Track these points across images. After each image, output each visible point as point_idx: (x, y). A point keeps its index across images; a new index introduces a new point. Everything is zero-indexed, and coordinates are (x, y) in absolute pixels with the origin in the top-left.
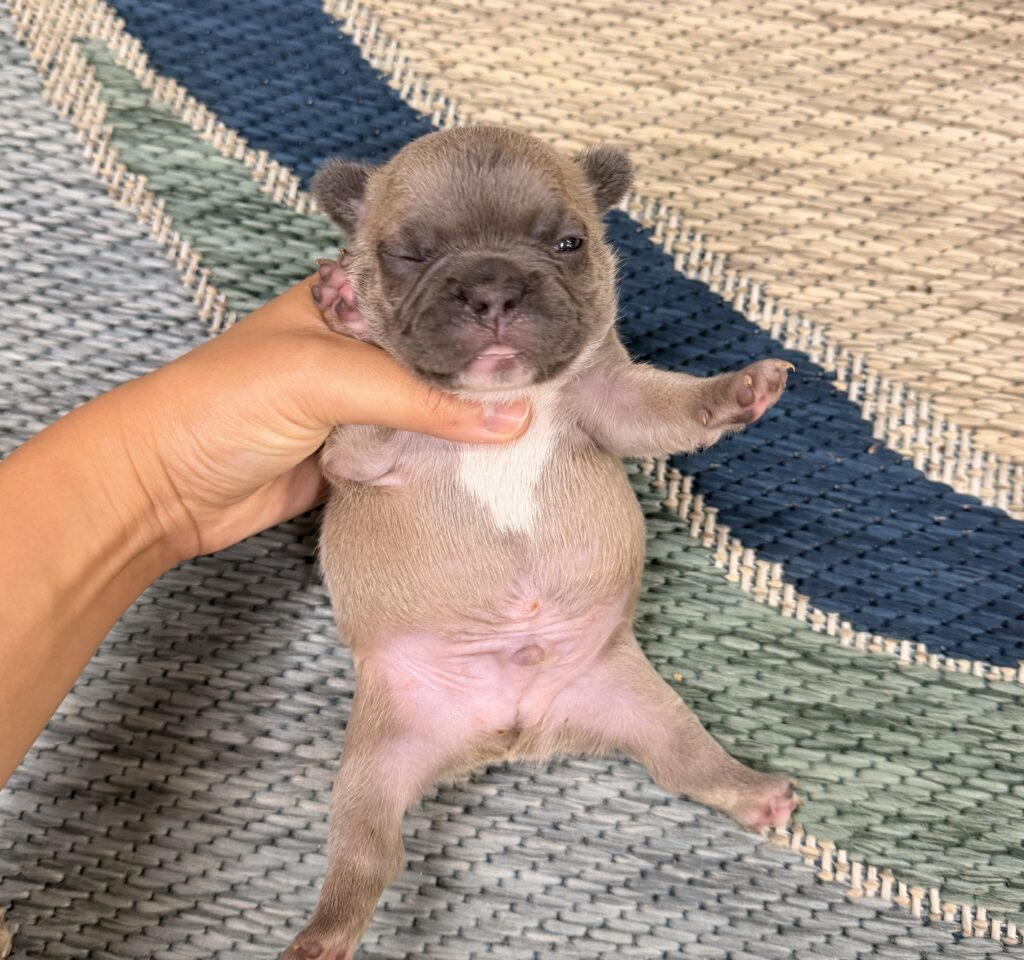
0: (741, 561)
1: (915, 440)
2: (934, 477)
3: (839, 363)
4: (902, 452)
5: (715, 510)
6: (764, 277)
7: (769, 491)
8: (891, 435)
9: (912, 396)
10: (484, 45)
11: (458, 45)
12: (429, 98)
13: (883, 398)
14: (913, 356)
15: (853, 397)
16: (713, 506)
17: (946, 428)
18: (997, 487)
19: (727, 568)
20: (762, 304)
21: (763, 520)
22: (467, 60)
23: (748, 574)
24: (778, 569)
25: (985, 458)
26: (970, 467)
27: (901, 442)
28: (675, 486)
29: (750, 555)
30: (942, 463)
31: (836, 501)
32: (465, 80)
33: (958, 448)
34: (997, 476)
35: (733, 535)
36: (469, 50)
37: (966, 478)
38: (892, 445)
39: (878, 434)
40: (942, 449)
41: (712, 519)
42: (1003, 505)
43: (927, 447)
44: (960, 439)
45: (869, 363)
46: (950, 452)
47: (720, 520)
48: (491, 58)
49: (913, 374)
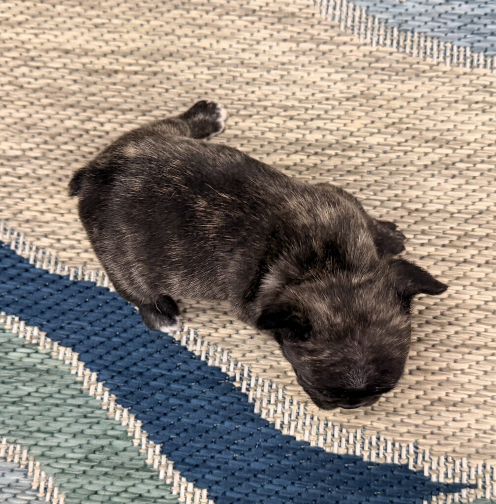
0: (186, 489)
1: (276, 411)
2: (285, 432)
3: (237, 371)
4: (269, 419)
5: (172, 462)
6: (196, 326)
7: (201, 449)
8: (263, 410)
9: (274, 386)
10: (37, 198)
11: (23, 199)
12: (8, 233)
13: (259, 389)
14: (274, 364)
15: (244, 390)
16: (171, 460)
17: (292, 403)
18: (318, 434)
19: (179, 494)
20: (195, 341)
21: (197, 466)
22: (28, 209)
23: (189, 497)
24: (205, 492)
25: (312, 418)
26: (304, 424)
27: (268, 414)
28: (151, 451)
29: (191, 485)
30: (289, 423)
31: (235, 451)
32: (27, 221)
33: (298, 413)
34: (318, 429)
35: (182, 475)
36: (29, 202)
37: (302, 432)
38: (263, 416)
39: (256, 411)
40: (290, 415)
41: (171, 467)
42: (321, 445)
43: (281, 416)
44: (299, 408)
45: (252, 370)
46: (293, 417)
47: (174, 468)
48: (42, 207)
49: (275, 374)
